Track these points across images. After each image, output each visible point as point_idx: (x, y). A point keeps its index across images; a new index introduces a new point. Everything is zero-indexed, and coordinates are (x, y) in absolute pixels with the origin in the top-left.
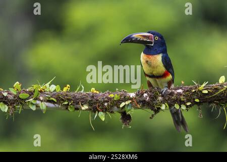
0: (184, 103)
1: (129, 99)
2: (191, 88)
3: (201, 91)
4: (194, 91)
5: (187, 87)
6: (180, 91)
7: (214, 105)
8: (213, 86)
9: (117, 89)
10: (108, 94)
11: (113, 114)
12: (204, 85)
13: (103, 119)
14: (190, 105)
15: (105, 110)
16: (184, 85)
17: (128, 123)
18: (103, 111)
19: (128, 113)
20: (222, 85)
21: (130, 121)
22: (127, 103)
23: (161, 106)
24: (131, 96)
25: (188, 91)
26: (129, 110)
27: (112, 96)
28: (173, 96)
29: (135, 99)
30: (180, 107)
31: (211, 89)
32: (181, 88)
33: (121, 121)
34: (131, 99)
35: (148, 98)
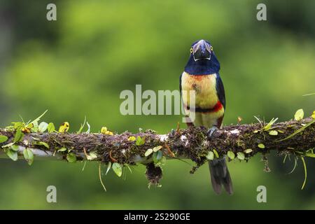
0: (241, 149)
1: (159, 143)
2: (253, 128)
3: (267, 133)
4: (256, 132)
5: (245, 125)
6: (236, 131)
7: (286, 154)
8: (285, 125)
9: (140, 129)
10: (126, 137)
11: (133, 167)
12: (271, 123)
13: (120, 174)
14: (251, 153)
15: (122, 160)
16: (241, 123)
17: (158, 180)
18: (119, 162)
19: (156, 165)
20: (299, 124)
21: (160, 177)
22: (155, 149)
23: (207, 154)
24: (162, 140)
25: (247, 132)
26: (159, 161)
27: (133, 139)
28: (225, 139)
29: (168, 143)
30: (236, 156)
31: (282, 129)
32: (237, 128)
33: (146, 176)
34: (162, 144)
35: (187, 143)
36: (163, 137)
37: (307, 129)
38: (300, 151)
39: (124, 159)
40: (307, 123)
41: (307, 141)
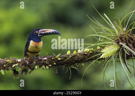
0: (48, 65)
1: (18, 62)
2: (52, 57)
3: (57, 59)
4: (53, 58)
5: (49, 56)
6: (45, 58)
7: (64, 66)
8: (63, 56)
9: (11, 57)
10: (6, 60)
11: (9, 71)
12: (58, 55)
13: (3, 74)
14: (51, 66)
15: (4, 69)
16: (47, 55)
17: (17, 76)
18: (3, 69)
19: (16, 70)
20: (68, 56)
21: (18, 75)
22: (16, 65)
23: (35, 67)
24: (19, 61)
25: (50, 58)
26: (18, 69)
27: (8, 61)
28: (41, 61)
29: (21, 62)
30: (46, 67)
31: (63, 57)
32: (46, 57)
33: (13, 74)
34: (19, 63)
35: (28, 62)
36: (19, 60)
37: (71, 58)
38: (69, 66)
39: (5, 68)
40: (71, 55)
41: (71, 62)
